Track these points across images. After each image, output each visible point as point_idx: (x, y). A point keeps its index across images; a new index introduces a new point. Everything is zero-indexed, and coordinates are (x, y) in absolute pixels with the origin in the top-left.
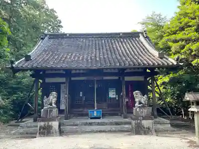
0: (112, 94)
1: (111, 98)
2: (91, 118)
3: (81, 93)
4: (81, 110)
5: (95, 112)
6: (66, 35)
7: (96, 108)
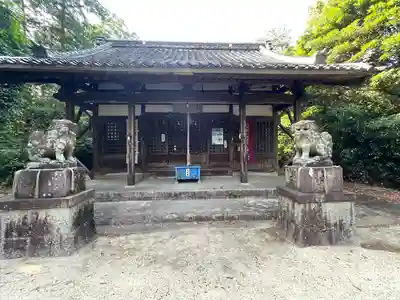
0: (218, 139)
1: (214, 145)
2: (180, 181)
3: (163, 136)
4: (162, 164)
5: (188, 171)
6: (141, 42)
7: (188, 164)
